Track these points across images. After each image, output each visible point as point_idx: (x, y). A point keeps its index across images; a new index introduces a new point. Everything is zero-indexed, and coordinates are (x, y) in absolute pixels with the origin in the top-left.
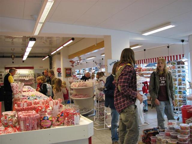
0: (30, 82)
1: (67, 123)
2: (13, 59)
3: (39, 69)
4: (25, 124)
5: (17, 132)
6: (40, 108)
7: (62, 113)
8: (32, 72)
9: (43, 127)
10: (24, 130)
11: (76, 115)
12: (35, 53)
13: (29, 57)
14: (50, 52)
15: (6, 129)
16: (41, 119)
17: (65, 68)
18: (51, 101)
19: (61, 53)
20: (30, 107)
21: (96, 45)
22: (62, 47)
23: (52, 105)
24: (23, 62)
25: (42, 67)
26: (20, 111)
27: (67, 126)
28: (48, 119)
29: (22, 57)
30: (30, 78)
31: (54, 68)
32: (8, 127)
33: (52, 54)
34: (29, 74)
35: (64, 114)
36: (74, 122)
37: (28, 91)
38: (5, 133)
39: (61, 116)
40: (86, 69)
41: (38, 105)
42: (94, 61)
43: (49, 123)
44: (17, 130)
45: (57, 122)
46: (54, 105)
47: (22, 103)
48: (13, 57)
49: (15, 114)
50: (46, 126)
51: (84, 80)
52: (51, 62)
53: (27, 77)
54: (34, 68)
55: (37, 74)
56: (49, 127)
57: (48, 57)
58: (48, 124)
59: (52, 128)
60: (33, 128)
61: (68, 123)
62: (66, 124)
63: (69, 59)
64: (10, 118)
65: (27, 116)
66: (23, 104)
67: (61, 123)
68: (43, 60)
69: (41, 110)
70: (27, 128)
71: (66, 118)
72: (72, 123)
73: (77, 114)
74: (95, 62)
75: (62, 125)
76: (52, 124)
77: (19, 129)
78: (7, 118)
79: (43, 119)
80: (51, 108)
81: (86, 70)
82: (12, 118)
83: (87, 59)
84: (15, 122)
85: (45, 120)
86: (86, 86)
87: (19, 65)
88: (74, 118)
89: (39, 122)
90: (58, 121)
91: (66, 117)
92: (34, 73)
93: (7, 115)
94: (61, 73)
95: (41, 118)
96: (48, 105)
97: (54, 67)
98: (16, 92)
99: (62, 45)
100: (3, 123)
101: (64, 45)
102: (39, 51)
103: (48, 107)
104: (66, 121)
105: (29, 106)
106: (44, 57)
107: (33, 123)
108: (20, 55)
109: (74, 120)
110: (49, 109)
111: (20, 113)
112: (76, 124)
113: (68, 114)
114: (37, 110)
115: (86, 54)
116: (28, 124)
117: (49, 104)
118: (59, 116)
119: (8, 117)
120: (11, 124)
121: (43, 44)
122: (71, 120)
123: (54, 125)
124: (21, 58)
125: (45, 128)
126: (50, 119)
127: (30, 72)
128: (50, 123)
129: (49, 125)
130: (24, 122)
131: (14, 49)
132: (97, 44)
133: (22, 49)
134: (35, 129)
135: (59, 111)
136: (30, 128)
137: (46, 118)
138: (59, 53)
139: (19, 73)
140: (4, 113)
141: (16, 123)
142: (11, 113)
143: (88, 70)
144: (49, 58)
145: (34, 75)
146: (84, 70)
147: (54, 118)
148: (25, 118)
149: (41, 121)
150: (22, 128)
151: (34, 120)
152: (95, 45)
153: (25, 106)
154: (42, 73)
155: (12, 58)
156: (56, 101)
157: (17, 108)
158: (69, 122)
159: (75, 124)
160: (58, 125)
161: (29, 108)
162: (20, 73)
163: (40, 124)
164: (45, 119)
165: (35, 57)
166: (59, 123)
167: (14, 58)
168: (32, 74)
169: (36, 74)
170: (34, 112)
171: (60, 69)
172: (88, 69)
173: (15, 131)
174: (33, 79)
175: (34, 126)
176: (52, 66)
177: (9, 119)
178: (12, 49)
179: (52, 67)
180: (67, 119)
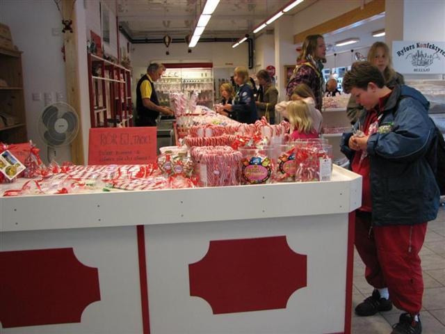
0: (204, 98)
1: (302, 175)
2: (167, 46)
3: (224, 69)
4: (210, 171)
5: (194, 187)
6: (241, 140)
7: (291, 152)
8: (209, 76)
9: (248, 181)
10: (209, 185)
11: (325, 158)
12: (216, 32)
13: (202, 40)
14: (249, 28)
15: (171, 179)
16: (245, 163)
17: (285, 66)
18: (266, 127)
19: (275, 31)
20: (218, 138)
21: (362, 8)
22: (280, 14)
23: (268, 134)
24: (190, 51)
25: (232, 64)
26: (198, 146)
27: (303, 181)
28: (260, 164)
29: (188, 40)
30: (205, 89)
31: (260, 65)
32: (175, 176)
33: (255, 31)
34: (202, 81)
35: (297, 155)
36: (320, 174)
37: (203, 115)
38: (169, 186)
39: (289, 159)
40: (333, 70)
41: (237, 134)
42: (352, 51)
43: (263, 173)
44: (192, 184)
45: (279, 172)
46: (272, 136)
47: (202, 129)
48: (167, 40)
49: (187, 153)
50: (255, 178)
51: (331, 93)
52: (252, 52)
53: (199, 86)
54: (214, 67)
55: (219, 80)
56: (263, 182)
57: (245, 39)
58: (260, 174)
59: (268, 184)
60: (227, 182)
61: (305, 175)
62: (300, 177)
63: (295, 43)
64: (178, 159)
65: (215, 155)
66: (205, 132)
67: (288, 175)
68: (234, 47)
69: (243, 145)
70: (214, 181)
71: (301, 165)
72: (314, 176)
73: (327, 157)
74: (356, 54)
75: (290, 179)
76: (269, 176)
77: (198, 182)
78: (171, 160)
79: (250, 164)
80: (265, 141)
81: (333, 72)
82: (181, 159)
83: (338, 45)
84: (187, 169)
85: (253, 166)
86: (335, 106)
87: (181, 60)
88: (318, 164)
89: (241, 170)
90: (281, 170)
91: (299, 161)
92: (213, 77)
93: (170, 152)
94: (275, 77)
95: (245, 160)
96: (259, 134)
97: (258, 64)
98: (182, 112)
99: (281, 10)
100: (162, 168)
101: (286, 10)
102: (225, 25)
103: (260, 139)
104: (300, 171)
105: (217, 135)
106: (236, 40)
107: (227, 171)
108: (184, 37)
109: (318, 170)
110: (262, 144)
111: (198, 149)
112: (325, 178)
113: (305, 155)
114: (235, 145)
115: (335, 32)
116: (216, 172)
117: (262, 132)
118: (284, 159)
119: (174, 157)
120: (179, 171)
121: (236, 8)
122: (313, 170)
123: (274, 179)
124: (185, 44)
125: (254, 183)
126: (266, 164)
127: (204, 75)
128: (265, 174)
129: (262, 176)
130: (208, 168)
131: (169, 22)
132: (365, 5)
133: (186, 22)
134: (232, 184)
135: (284, 149)
136: (222, 180)
137: (257, 161)
138: (270, 31)
139: (180, 77)
140: (163, 150)
141: (190, 170)
142: (177, 150)
143: (337, 72)
144: (247, 43)
145: (213, 82)
146: (329, 74)
147: (274, 164)
148: (211, 158)
149: (244, 167)
150: (204, 179)
151: (230, 164)
152: (360, 8)
153: (209, 136)
154: (229, 79)
155: (165, 43)
156: (278, 126)
157: (190, 138)
158: (307, 172)
159: (321, 178)
160: (281, 180)
161: (216, 140)
162: (183, 78)
163: (243, 175)
164: (254, 164)
165: (216, 40)
166: (282, 176)
167: (169, 43)
168: (208, 80)
169: (217, 81)
170: (228, 148)
171: (274, 68)
172: (337, 69)
173: (190, 186)
174: (211, 91)
175: (229, 176)
176: (254, 60)
177: (176, 161)
178: (164, 22)
179: (255, 65)
180: (304, 167)
